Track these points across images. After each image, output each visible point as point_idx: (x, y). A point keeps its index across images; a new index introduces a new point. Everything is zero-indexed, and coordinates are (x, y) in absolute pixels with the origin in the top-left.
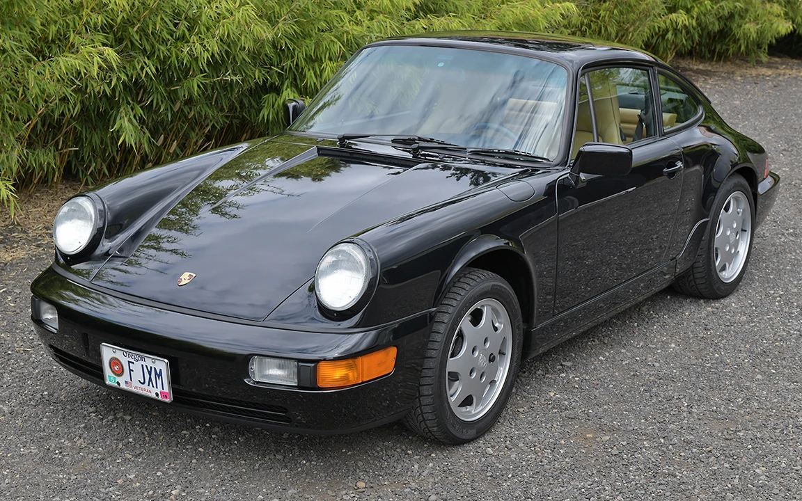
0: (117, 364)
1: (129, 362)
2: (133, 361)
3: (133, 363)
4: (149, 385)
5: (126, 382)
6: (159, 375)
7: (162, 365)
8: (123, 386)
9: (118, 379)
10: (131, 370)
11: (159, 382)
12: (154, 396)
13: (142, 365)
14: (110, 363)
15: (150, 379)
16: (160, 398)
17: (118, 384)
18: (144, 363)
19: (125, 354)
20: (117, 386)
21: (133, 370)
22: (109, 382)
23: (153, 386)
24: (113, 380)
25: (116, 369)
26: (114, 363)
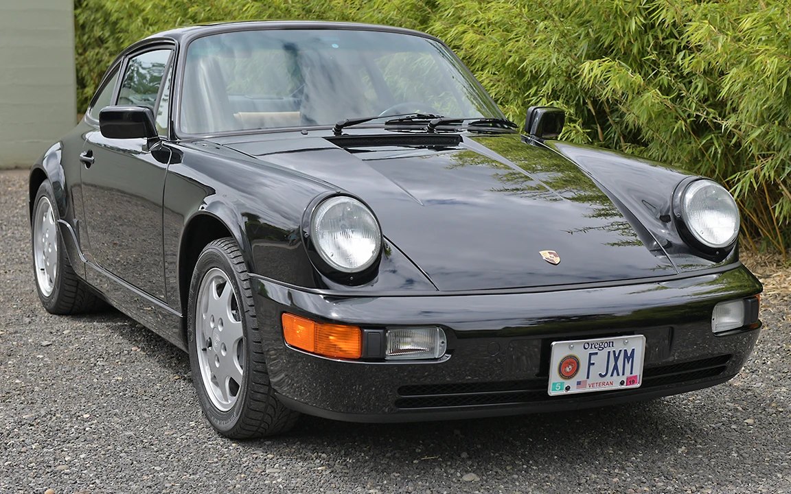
0: (569, 364)
1: (591, 355)
2: (596, 351)
3: (596, 354)
4: (612, 375)
5: (579, 383)
6: (629, 357)
7: (637, 344)
8: (574, 390)
9: (567, 383)
10: (590, 364)
11: (628, 366)
12: (617, 386)
13: (609, 353)
14: (561, 365)
15: (616, 367)
16: (624, 387)
17: (568, 388)
18: (611, 349)
19: (587, 346)
20: (564, 392)
21: (593, 364)
22: (552, 393)
23: (618, 375)
24: (558, 388)
25: (568, 369)
26: (567, 363)
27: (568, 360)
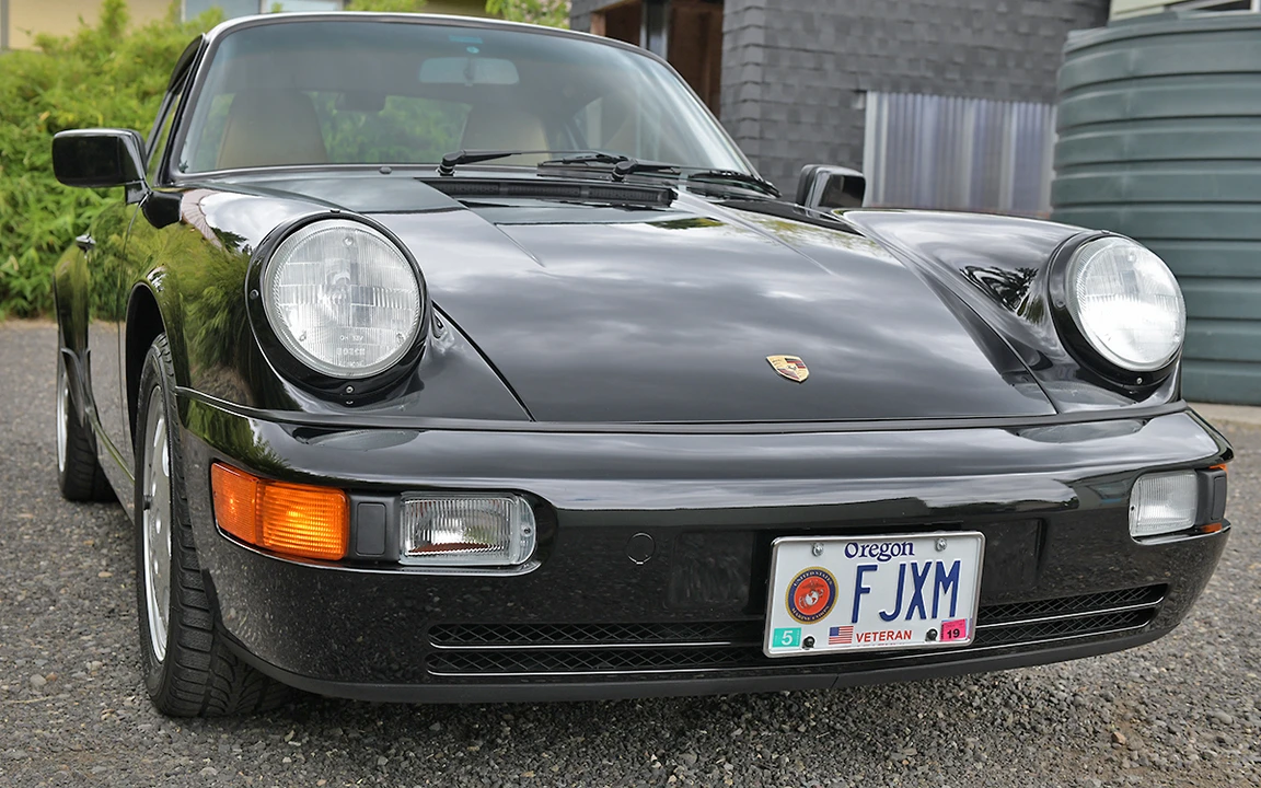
0: (813, 588)
1: (861, 569)
2: (876, 562)
3: (874, 568)
4: (909, 617)
5: (834, 632)
7: (965, 552)
8: (823, 646)
9: (807, 630)
10: (860, 591)
11: (945, 600)
12: (918, 641)
13: (903, 566)
14: (792, 590)
15: (917, 600)
16: (937, 642)
17: (808, 643)
18: (907, 560)
19: (852, 550)
20: (799, 650)
21: (867, 591)
22: (773, 649)
23: (923, 616)
24: (787, 640)
25: (809, 600)
26: (809, 586)
27: (810, 580)
